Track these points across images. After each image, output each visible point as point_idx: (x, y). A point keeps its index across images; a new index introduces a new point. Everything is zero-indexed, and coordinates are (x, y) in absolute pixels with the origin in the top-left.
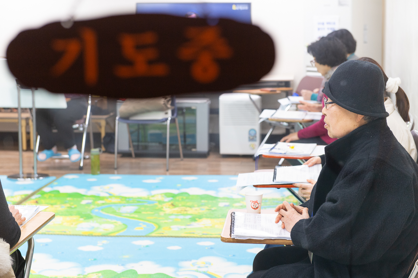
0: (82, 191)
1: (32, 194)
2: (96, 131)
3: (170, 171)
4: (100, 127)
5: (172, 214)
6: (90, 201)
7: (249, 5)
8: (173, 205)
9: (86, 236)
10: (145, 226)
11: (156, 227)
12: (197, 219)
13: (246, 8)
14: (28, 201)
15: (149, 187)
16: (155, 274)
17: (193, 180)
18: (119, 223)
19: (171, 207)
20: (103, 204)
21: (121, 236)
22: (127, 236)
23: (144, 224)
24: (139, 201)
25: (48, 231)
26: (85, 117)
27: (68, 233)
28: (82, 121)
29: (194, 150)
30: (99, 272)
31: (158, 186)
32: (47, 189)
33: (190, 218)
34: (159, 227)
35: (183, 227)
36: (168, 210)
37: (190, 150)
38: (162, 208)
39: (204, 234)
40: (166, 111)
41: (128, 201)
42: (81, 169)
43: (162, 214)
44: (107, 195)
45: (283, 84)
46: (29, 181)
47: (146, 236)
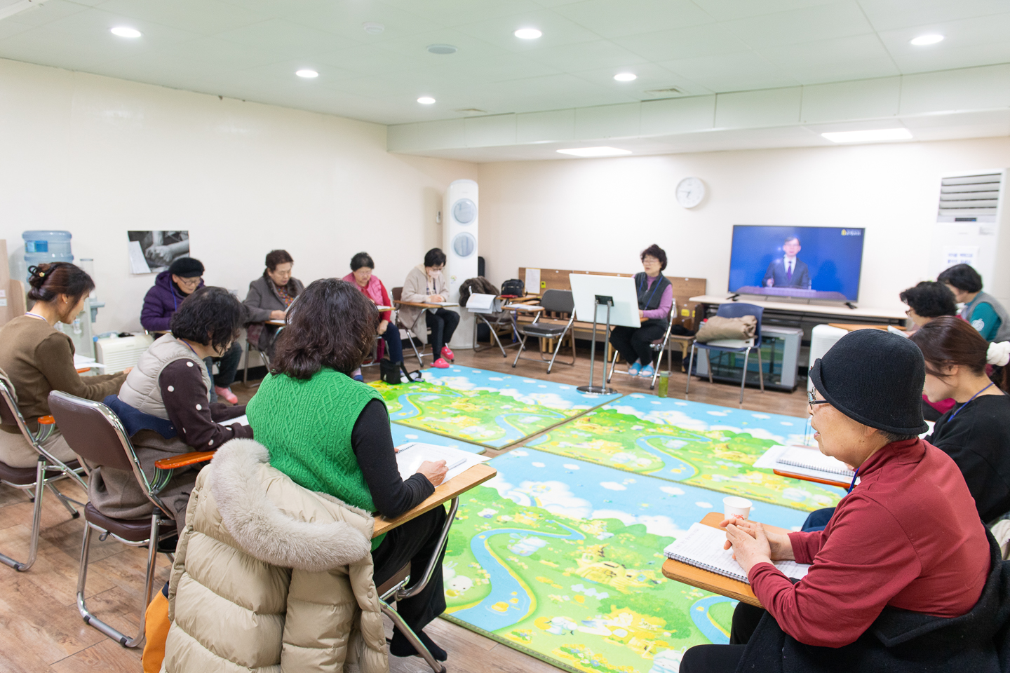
0: (638, 414)
1: (590, 411)
2: (675, 349)
3: (743, 404)
4: (683, 347)
5: (722, 459)
6: (641, 427)
7: (862, 230)
8: (727, 447)
9: (616, 469)
10: (684, 469)
11: (696, 471)
12: (747, 471)
13: (858, 233)
14: (582, 418)
15: (711, 421)
16: (665, 537)
17: (764, 419)
18: (659, 459)
19: (725, 449)
20: (653, 433)
21: (652, 477)
22: (659, 478)
23: (685, 466)
24: (692, 436)
25: (581, 456)
26: (664, 335)
27: (600, 462)
28: (660, 341)
29: (777, 383)
30: (604, 520)
31: (720, 421)
32: (606, 407)
33: (740, 468)
34: (700, 472)
35: (727, 478)
36: (719, 452)
37: (774, 383)
38: (714, 449)
39: (747, 493)
40: (748, 340)
41: (680, 433)
42: (652, 388)
43: (710, 456)
44: (662, 423)
45: (897, 321)
46: (595, 395)
47: (680, 482)
